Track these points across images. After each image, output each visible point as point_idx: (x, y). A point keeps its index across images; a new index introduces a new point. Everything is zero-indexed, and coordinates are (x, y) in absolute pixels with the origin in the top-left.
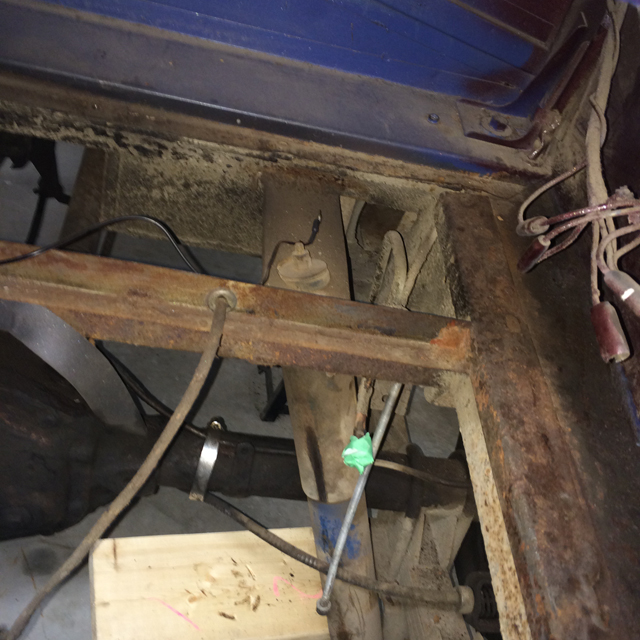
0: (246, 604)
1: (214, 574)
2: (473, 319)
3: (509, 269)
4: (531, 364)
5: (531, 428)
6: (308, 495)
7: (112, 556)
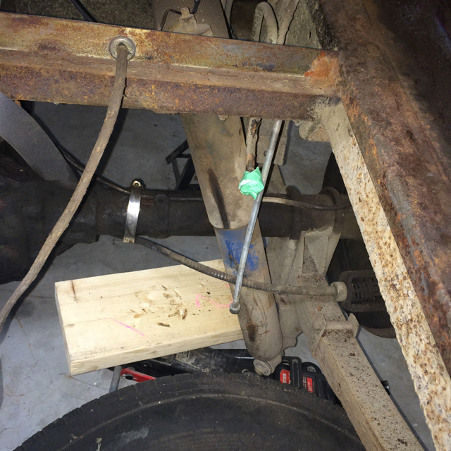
0: (177, 316)
1: (150, 297)
2: (340, 49)
3: (365, 9)
4: (391, 79)
5: (397, 127)
6: (215, 226)
7: (72, 292)
